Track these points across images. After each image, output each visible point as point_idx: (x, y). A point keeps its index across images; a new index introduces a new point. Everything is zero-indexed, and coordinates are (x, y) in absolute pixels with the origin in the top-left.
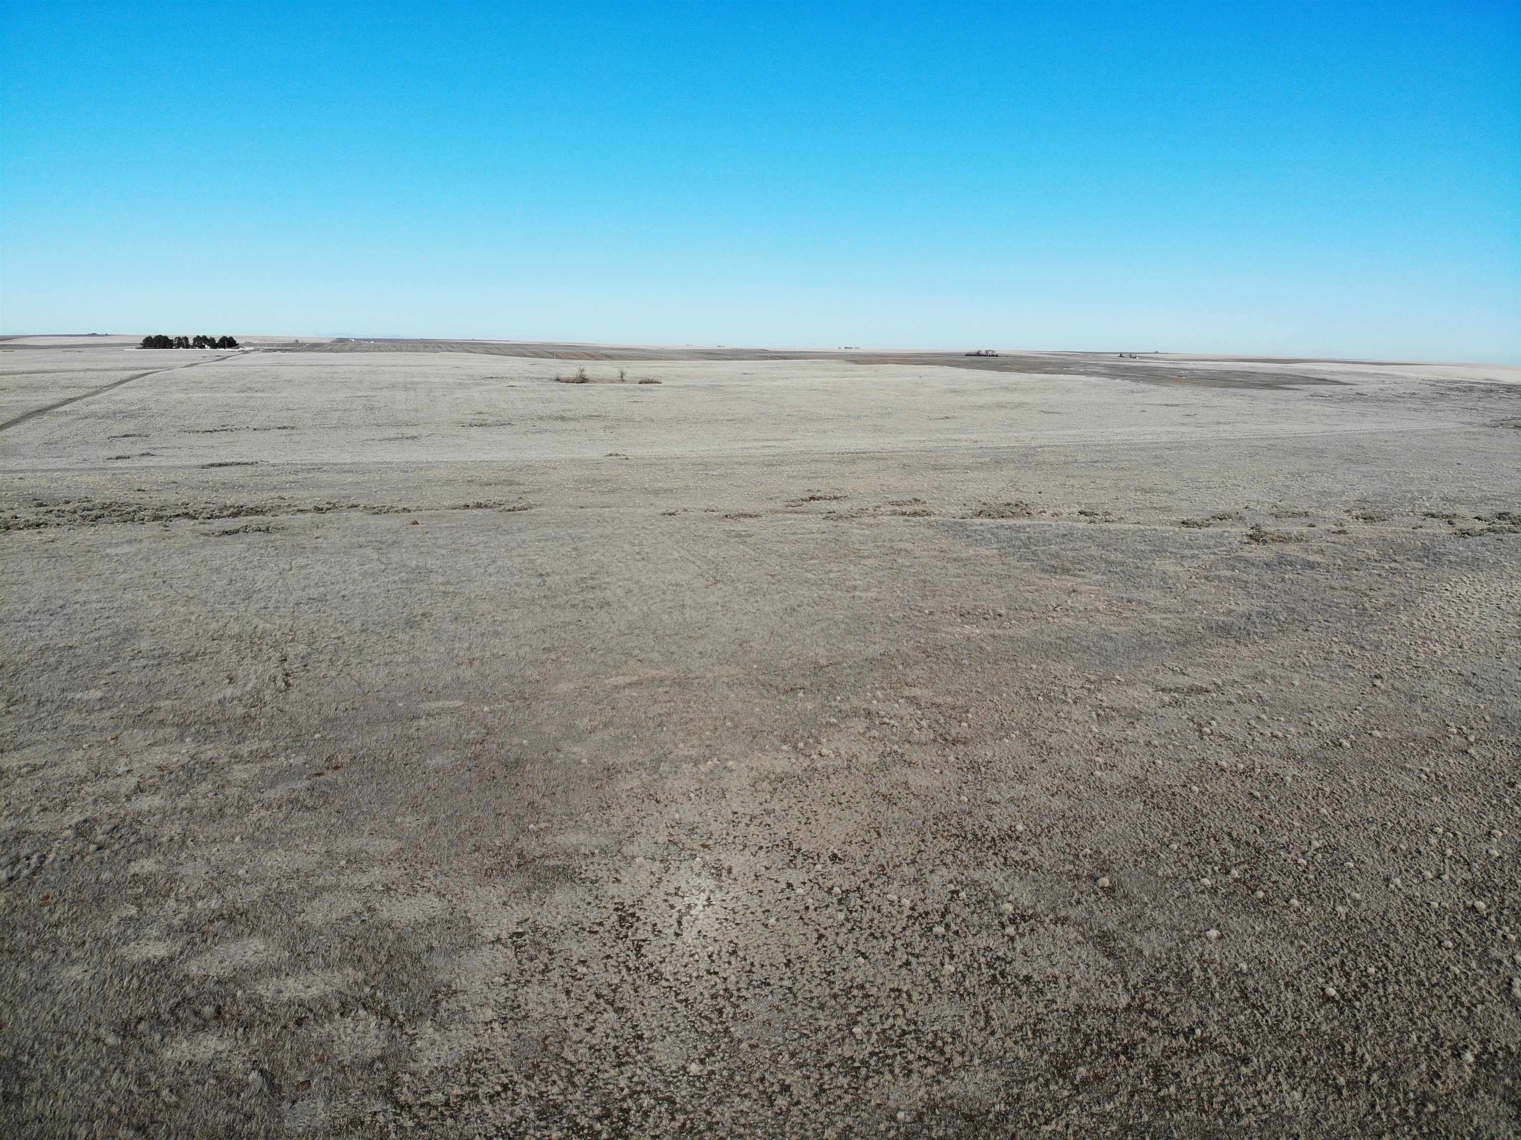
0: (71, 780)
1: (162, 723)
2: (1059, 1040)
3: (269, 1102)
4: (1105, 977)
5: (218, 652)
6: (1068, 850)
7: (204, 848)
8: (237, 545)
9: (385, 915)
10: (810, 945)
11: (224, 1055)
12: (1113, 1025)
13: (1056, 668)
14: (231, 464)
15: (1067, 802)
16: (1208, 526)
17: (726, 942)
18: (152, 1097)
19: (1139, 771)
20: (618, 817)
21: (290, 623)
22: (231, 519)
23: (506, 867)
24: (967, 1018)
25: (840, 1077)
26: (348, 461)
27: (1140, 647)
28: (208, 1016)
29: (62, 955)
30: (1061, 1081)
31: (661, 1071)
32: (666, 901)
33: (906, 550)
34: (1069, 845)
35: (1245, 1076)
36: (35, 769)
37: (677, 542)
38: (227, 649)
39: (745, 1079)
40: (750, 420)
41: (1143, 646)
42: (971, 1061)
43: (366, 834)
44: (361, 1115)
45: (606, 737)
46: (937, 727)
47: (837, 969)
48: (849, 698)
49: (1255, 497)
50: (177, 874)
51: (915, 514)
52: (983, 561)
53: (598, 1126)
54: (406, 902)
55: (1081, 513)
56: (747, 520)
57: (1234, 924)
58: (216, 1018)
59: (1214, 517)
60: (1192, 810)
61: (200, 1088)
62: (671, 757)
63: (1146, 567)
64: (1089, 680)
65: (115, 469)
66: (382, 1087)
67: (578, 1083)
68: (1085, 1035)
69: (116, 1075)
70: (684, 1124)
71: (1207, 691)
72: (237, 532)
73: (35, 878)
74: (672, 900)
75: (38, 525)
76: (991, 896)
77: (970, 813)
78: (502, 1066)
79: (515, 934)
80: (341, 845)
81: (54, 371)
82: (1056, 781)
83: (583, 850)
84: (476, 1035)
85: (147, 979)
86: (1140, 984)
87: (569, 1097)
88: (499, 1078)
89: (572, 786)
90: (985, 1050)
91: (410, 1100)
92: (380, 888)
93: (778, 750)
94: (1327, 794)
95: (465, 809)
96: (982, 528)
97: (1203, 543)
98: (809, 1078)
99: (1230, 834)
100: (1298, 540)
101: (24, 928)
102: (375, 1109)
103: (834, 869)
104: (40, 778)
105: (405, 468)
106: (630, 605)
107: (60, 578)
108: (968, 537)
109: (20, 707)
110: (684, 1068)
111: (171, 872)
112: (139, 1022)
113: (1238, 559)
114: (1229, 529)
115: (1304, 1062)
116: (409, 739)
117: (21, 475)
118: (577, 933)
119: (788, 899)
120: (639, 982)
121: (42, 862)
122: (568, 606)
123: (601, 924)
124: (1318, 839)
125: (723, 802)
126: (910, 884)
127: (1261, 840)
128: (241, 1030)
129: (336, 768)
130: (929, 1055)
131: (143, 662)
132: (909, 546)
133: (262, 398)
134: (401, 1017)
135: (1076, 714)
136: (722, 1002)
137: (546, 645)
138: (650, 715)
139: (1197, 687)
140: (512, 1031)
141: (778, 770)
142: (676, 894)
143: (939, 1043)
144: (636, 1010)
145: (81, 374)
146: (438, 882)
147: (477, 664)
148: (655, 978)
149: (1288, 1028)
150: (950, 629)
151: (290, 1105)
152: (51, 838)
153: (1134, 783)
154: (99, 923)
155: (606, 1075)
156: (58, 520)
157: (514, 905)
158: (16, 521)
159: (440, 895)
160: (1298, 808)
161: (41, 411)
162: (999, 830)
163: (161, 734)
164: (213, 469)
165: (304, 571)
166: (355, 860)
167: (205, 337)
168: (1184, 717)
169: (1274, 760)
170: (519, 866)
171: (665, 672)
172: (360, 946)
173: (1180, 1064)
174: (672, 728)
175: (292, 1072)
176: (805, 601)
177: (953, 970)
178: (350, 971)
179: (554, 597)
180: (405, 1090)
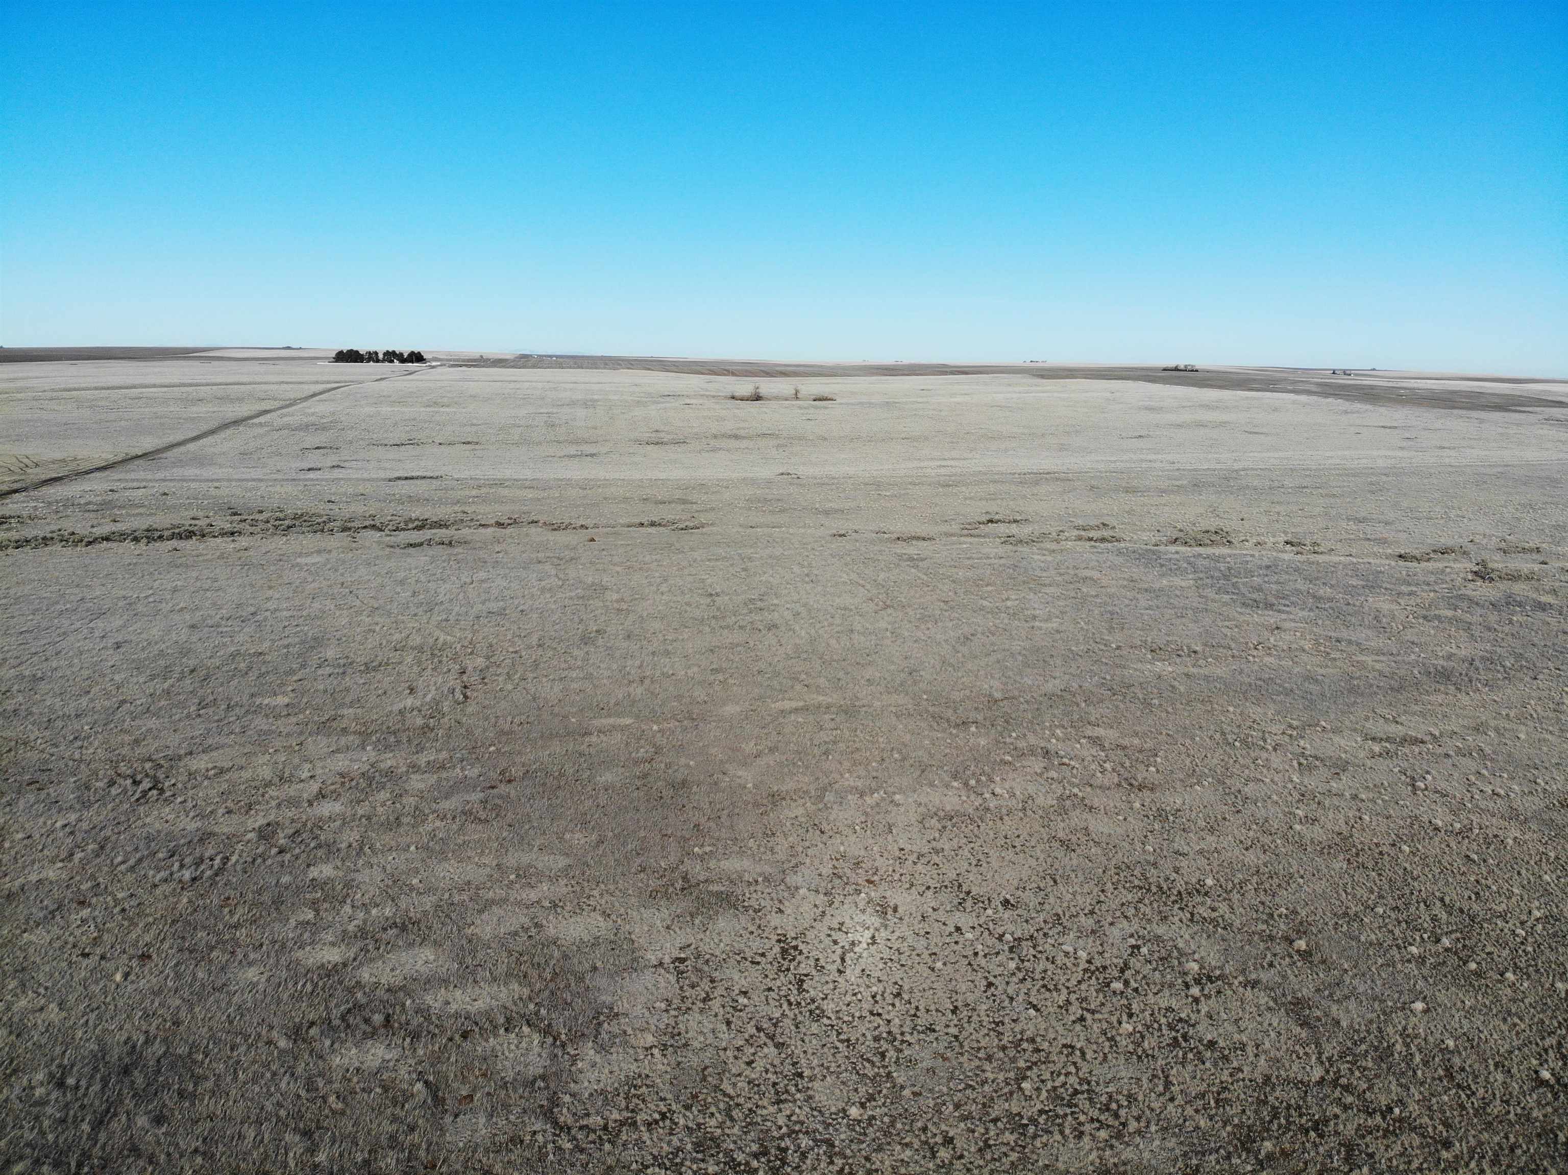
0: (257, 783)
1: (344, 731)
2: (1244, 1111)
3: (433, 1114)
4: (1297, 1047)
5: (400, 663)
6: (1261, 909)
7: (380, 856)
8: (420, 558)
9: (551, 931)
10: (978, 993)
11: (391, 1064)
12: (1304, 1099)
13: (1256, 712)
14: (417, 478)
15: (1262, 856)
16: (1428, 560)
17: (890, 983)
18: (319, 1102)
19: (1344, 826)
20: (782, 846)
21: (470, 636)
22: (416, 532)
23: (671, 890)
24: (1145, 1081)
25: (1007, 1133)
26: (530, 477)
27: (1349, 692)
28: (377, 1024)
29: (240, 957)
30: (1244, 1156)
31: (820, 1111)
32: (829, 935)
33: (1091, 579)
34: (1263, 903)
35: (1445, 1161)
36: (222, 771)
37: (846, 564)
38: (409, 659)
39: (907, 1128)
40: (926, 438)
41: (1352, 690)
42: (1147, 1127)
43: (536, 849)
44: (521, 1133)
45: (772, 763)
46: (1122, 771)
47: (1006, 1020)
48: (1025, 735)
49: (1481, 529)
50: (353, 880)
51: (1103, 540)
52: (1178, 593)
53: (755, 1164)
54: (572, 920)
55: (1287, 543)
56: (921, 544)
57: (1441, 997)
58: (385, 1026)
59: (1434, 551)
60: (1401, 872)
61: (366, 1095)
62: (836, 786)
63: (1358, 603)
64: (1290, 726)
65: (306, 480)
66: (542, 1106)
67: (736, 1117)
68: (1273, 1107)
69: (286, 1078)
70: (842, 1169)
71: (1422, 742)
72: (421, 544)
73: (218, 879)
74: (836, 935)
75: (232, 534)
76: (1175, 954)
77: (1155, 865)
78: (661, 1094)
79: (677, 959)
80: (511, 860)
81: (250, 384)
82: (1251, 833)
83: (746, 877)
84: (636, 1060)
85: (321, 984)
86: (1336, 1057)
87: (727, 1131)
88: (657, 1106)
89: (737, 811)
90: (1163, 1116)
91: (570, 1121)
92: (547, 904)
93: (947, 786)
94: (1552, 860)
95: (631, 828)
96: (1176, 556)
97: (1422, 579)
98: (973, 1131)
99: (1442, 900)
100: (1528, 579)
101: (204, 928)
102: (534, 1128)
103: (1006, 916)
104: (226, 781)
105: (584, 485)
106: (797, 628)
107: (252, 586)
108: (1162, 566)
109: (210, 711)
110: (844, 1111)
111: (349, 878)
112: (310, 1027)
113: (1461, 597)
114: (1452, 564)
115: (1512, 1149)
116: (581, 754)
117: (217, 484)
118: (739, 962)
119: (956, 943)
120: (800, 1018)
121: (225, 864)
122: (736, 627)
123: (763, 955)
124: (1539, 909)
125: (890, 837)
126: (1087, 936)
127: (1476, 907)
128: (408, 1040)
129: (510, 781)
130: (1102, 1118)
131: (328, 670)
132: (1095, 574)
133: (448, 414)
134: (563, 1037)
135: (1276, 760)
136: (885, 1045)
137: (714, 666)
138: (816, 742)
139: (1411, 737)
140: (672, 1059)
141: (948, 808)
142: (840, 929)
143: (1114, 1106)
144: (796, 1047)
145: (276, 387)
146: (603, 902)
147: (647, 682)
148: (817, 1015)
149: (1496, 1111)
150: (1139, 666)
151: (452, 1118)
152: (234, 840)
153: (1337, 840)
154: (277, 926)
155: (765, 1112)
156: (252, 529)
157: (677, 929)
158: (211, 529)
159: (606, 915)
160: (1519, 873)
161: (236, 422)
162: (1186, 883)
163: (343, 741)
164: (400, 482)
165: (484, 585)
166: (526, 875)
167: (394, 352)
168: (1396, 770)
169: (1494, 820)
170: (683, 889)
171: (833, 698)
172: (525, 962)
173: (1375, 1145)
174: (837, 757)
175: (455, 1085)
176: (980, 629)
177: (1131, 1029)
178: (516, 986)
179: (724, 617)
180: (565, 1110)
